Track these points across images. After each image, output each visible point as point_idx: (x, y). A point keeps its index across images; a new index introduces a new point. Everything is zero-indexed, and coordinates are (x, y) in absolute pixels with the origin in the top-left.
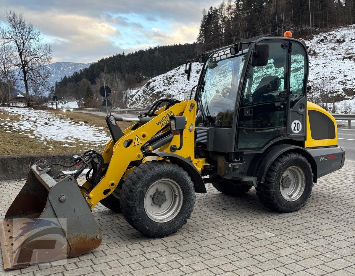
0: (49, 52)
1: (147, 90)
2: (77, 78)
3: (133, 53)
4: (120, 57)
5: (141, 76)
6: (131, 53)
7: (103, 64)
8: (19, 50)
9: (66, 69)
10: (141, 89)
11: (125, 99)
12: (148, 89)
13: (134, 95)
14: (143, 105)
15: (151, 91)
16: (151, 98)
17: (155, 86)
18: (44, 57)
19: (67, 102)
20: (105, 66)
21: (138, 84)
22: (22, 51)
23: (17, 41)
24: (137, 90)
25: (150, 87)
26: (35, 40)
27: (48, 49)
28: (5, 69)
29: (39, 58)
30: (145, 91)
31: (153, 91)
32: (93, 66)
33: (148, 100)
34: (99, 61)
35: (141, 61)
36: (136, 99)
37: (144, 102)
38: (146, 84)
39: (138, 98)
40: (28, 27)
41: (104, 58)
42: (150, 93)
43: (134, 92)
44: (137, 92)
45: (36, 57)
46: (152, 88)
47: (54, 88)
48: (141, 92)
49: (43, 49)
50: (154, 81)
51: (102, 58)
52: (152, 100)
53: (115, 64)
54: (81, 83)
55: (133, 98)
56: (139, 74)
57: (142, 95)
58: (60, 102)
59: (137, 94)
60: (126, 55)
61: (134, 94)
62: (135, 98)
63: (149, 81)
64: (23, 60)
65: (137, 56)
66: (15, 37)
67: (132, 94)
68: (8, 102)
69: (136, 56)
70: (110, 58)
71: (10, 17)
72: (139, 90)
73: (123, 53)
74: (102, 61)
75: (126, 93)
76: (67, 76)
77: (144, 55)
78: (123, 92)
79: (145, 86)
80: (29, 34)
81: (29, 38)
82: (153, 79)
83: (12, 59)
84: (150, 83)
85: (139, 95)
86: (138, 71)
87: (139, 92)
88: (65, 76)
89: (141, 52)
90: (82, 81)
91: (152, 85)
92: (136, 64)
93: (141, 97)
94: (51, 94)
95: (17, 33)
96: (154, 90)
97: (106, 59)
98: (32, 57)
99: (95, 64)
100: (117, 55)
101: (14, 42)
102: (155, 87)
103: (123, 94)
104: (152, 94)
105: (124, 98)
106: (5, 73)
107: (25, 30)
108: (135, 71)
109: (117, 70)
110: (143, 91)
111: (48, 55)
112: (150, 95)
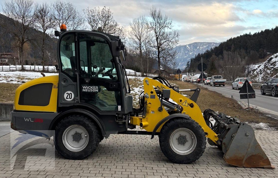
0: (177, 36)
1: (268, 65)
2: (208, 55)
3: (259, 32)
4: (247, 37)
5: (265, 52)
6: (258, 32)
7: (231, 43)
8: (157, 36)
9: (201, 48)
10: (263, 64)
11: (247, 73)
12: (270, 64)
13: (256, 70)
14: (264, 78)
15: (272, 66)
16: (272, 72)
17: (276, 61)
18: (174, 40)
19: (196, 75)
20: (233, 44)
21: (260, 60)
22: (158, 37)
23: (155, 30)
24: (259, 65)
25: (271, 63)
26: (168, 28)
27: (176, 34)
28: (146, 50)
29: (169, 41)
30: (266, 66)
31: (274, 66)
32: (222, 45)
33: (269, 74)
34: (227, 40)
35: (266, 39)
36: (258, 73)
37: (265, 76)
38: (268, 60)
39: (259, 72)
40: (164, 19)
41: (232, 38)
42: (271, 68)
43: (257, 66)
44: (259, 67)
45: (167, 41)
46: (273, 63)
47: (190, 63)
48: (262, 66)
49: (173, 34)
50: (276, 57)
51: (231, 38)
52: (272, 74)
53: (241, 43)
54: (211, 59)
55: (255, 72)
56: (263, 51)
57: (263, 70)
58: (190, 74)
59: (259, 68)
60: (252, 35)
61: (255, 68)
62: (256, 72)
63: (271, 57)
64: (158, 42)
65: (263, 35)
66: (154, 27)
67: (254, 69)
68: (146, 73)
69: (261, 35)
70: (238, 37)
71: (152, 13)
72: (261, 65)
73: (250, 33)
74: (231, 40)
75: (249, 67)
76: (200, 53)
77: (269, 34)
78: (246, 67)
79: (267, 61)
80: (164, 24)
81: (164, 26)
82: (275, 55)
83: (152, 43)
84: (272, 58)
85: (260, 70)
86: (262, 48)
87: (261, 66)
88: (199, 54)
89: (267, 31)
90: (212, 57)
91: (273, 60)
92: (261, 42)
93: (262, 71)
94: (187, 67)
95: (156, 24)
96: (276, 65)
97: (234, 38)
98: (165, 40)
99: (224, 43)
100: (244, 35)
101: (154, 30)
102: (277, 63)
103: (246, 68)
104: (273, 69)
105: (246, 71)
106: (146, 52)
107: (162, 21)
108: (260, 48)
109: (243, 47)
110: (265, 66)
111: (176, 38)
112: (271, 70)
